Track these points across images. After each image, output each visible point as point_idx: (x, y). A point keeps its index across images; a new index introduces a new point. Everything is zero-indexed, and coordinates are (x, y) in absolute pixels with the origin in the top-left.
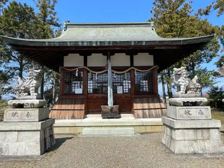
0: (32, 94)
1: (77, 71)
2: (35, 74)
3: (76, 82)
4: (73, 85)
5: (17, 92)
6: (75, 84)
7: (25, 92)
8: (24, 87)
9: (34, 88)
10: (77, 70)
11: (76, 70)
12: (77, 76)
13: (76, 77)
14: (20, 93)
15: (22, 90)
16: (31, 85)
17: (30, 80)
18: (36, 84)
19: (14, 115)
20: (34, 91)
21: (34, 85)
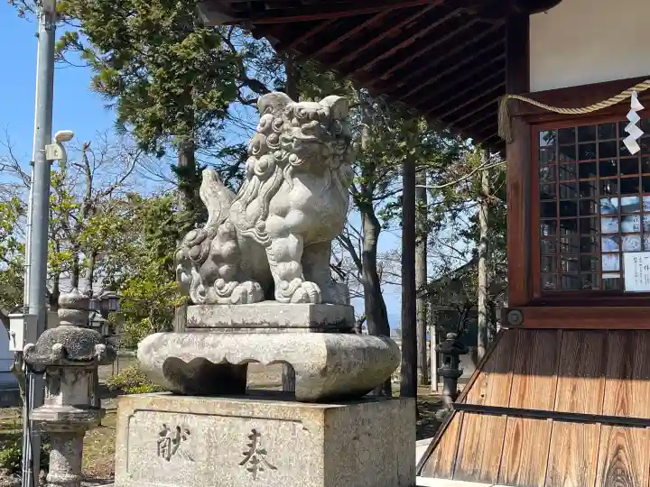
0: (280, 287)
1: (633, 117)
2: (297, 133)
3: (628, 201)
4: (607, 226)
5: (196, 275)
6: (621, 215)
7: (238, 277)
8: (232, 235)
9: (292, 242)
10: (636, 105)
11: (626, 104)
12: (634, 148)
13: (630, 163)
14: (209, 281)
15: (218, 259)
16: (273, 222)
17: (264, 179)
18: (306, 209)
19: (171, 441)
20: (294, 265)
21: (294, 217)
